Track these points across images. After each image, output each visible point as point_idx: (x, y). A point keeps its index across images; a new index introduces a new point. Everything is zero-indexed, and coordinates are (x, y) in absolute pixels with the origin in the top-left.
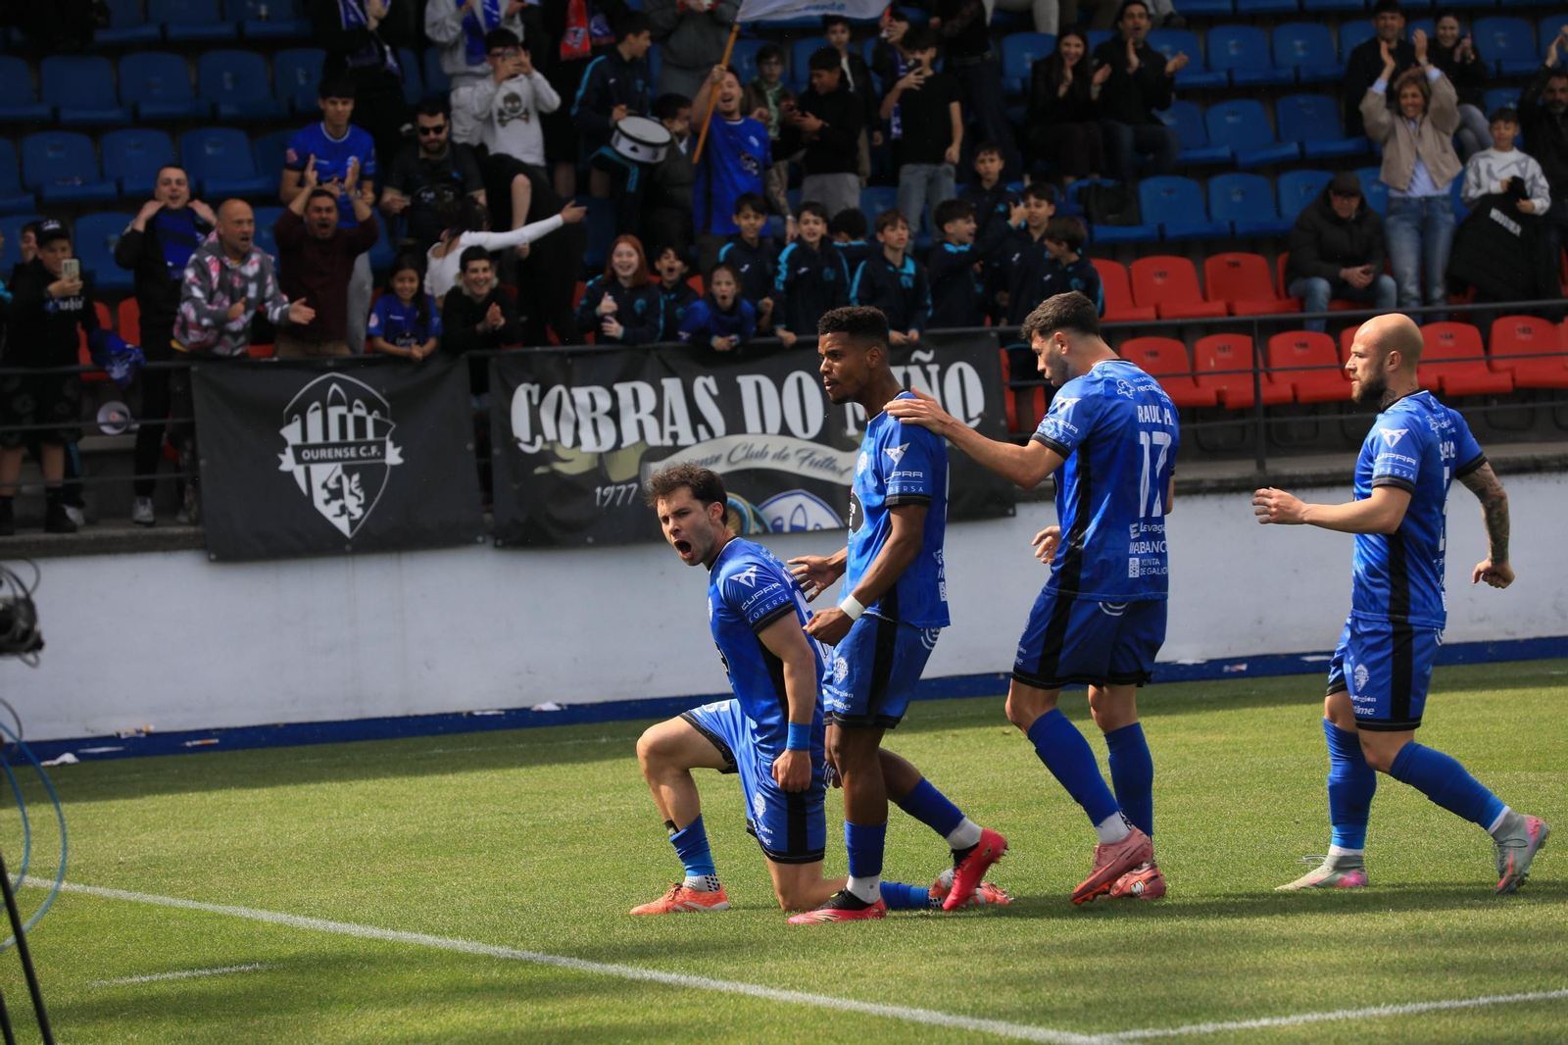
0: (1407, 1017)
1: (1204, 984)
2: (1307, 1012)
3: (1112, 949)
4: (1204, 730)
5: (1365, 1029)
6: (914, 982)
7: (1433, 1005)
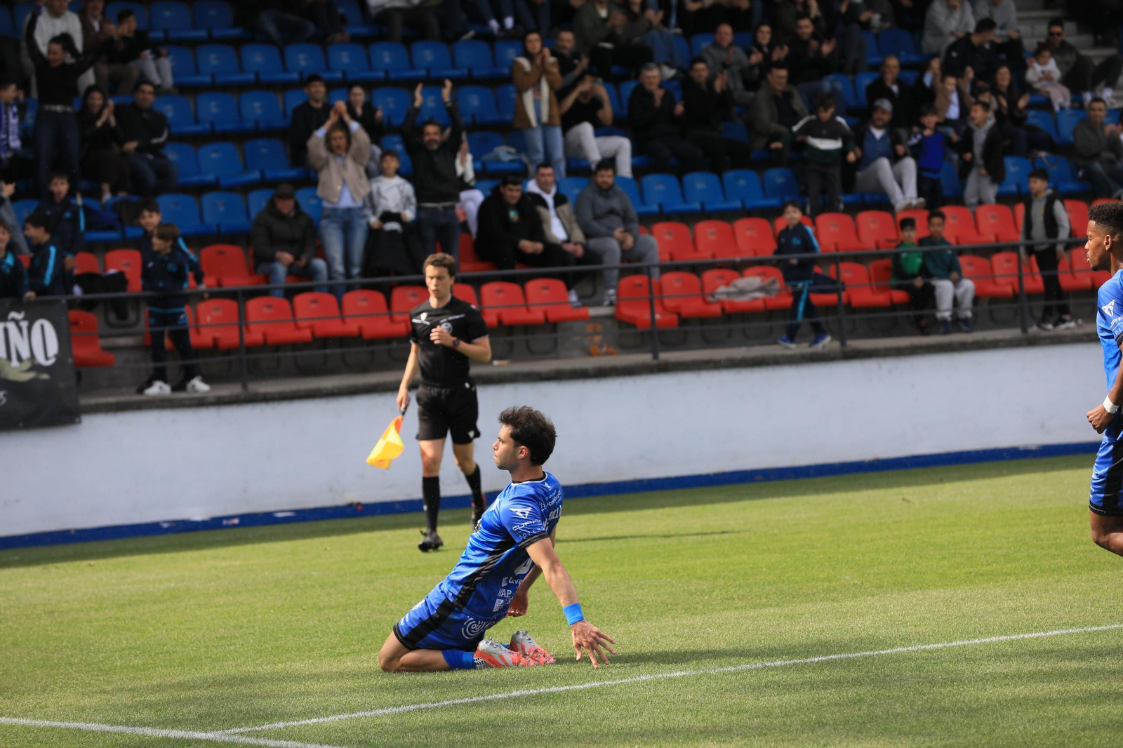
0: (401, 715)
1: (273, 702)
2: (340, 714)
3: (206, 685)
4: (224, 559)
5: (378, 722)
6: (83, 709)
7: (416, 706)
